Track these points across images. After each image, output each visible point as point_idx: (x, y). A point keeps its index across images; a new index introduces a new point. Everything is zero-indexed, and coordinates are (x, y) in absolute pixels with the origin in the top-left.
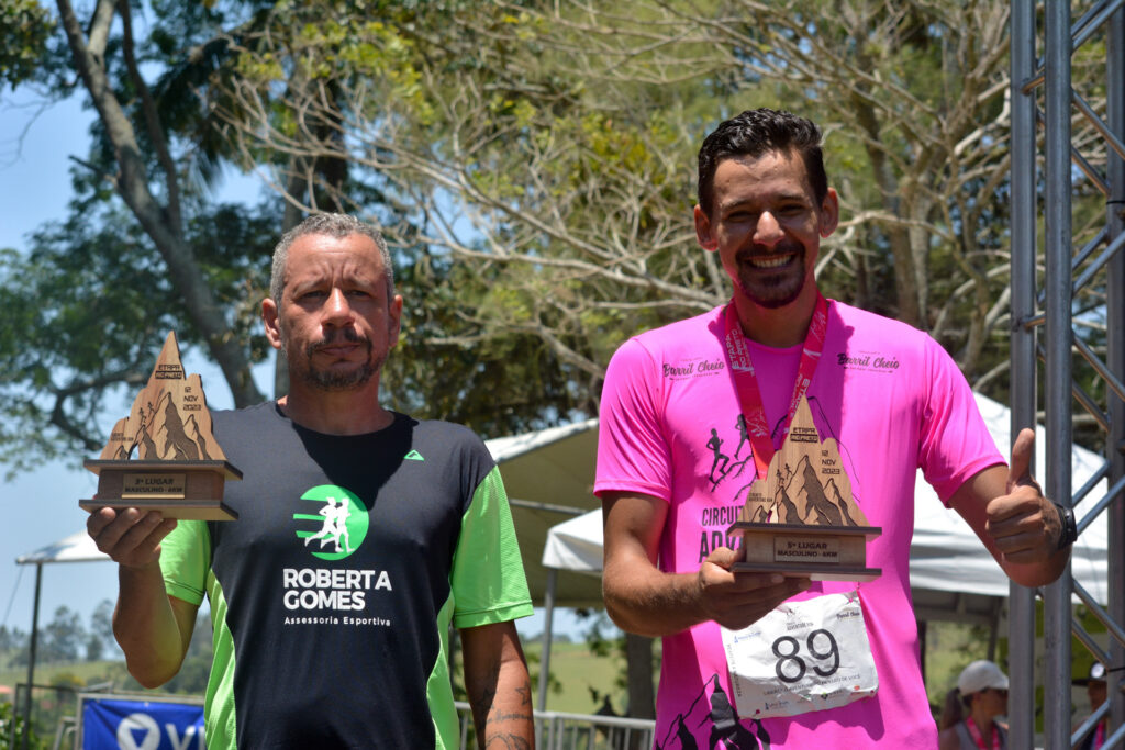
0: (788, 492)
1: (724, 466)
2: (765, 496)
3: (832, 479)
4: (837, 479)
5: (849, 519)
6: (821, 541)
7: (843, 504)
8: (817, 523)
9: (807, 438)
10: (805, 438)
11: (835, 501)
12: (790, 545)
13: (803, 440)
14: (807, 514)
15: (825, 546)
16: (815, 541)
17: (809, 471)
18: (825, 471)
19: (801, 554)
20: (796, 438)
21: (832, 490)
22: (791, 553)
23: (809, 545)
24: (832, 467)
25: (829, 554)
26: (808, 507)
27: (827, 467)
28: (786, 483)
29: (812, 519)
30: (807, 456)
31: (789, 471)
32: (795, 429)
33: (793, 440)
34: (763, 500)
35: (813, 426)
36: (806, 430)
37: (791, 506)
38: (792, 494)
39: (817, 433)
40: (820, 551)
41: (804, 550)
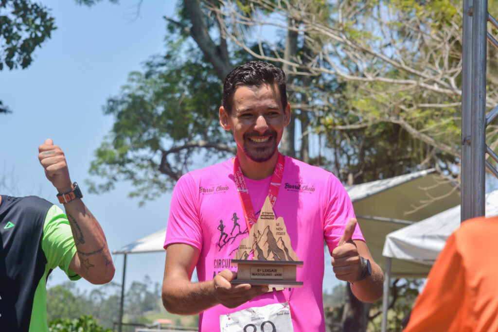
0: (259, 244)
1: (225, 239)
2: (247, 246)
3: (281, 237)
4: (283, 237)
5: (289, 257)
6: (274, 268)
7: (286, 249)
8: (273, 260)
9: (269, 217)
10: (268, 217)
11: (282, 248)
12: (258, 270)
13: (267, 218)
14: (268, 255)
15: (276, 271)
16: (271, 268)
17: (270, 233)
18: (278, 233)
19: (264, 275)
20: (263, 217)
21: (281, 242)
22: (259, 275)
23: (268, 271)
24: (281, 231)
25: (277, 275)
26: (269, 251)
27: (279, 231)
28: (258, 239)
29: (271, 258)
30: (269, 226)
31: (259, 234)
32: (263, 213)
33: (262, 218)
34: (246, 248)
35: (272, 211)
36: (269, 213)
37: (260, 251)
38: (261, 245)
39: (274, 214)
40: (273, 273)
41: (265, 273)
